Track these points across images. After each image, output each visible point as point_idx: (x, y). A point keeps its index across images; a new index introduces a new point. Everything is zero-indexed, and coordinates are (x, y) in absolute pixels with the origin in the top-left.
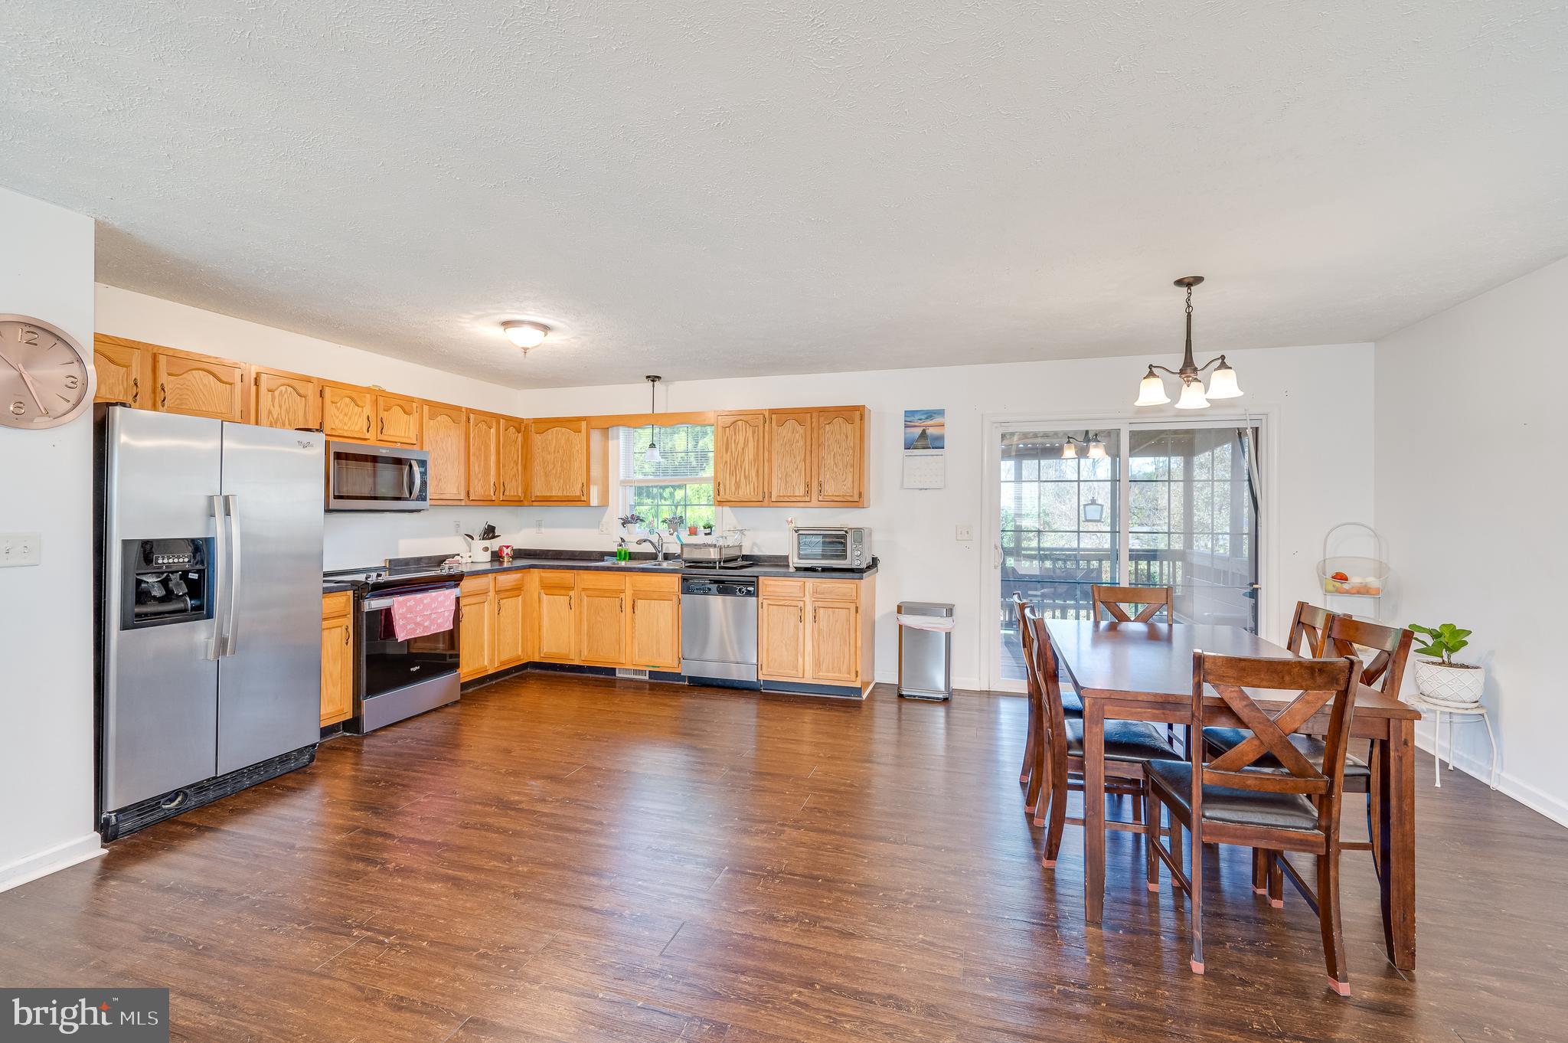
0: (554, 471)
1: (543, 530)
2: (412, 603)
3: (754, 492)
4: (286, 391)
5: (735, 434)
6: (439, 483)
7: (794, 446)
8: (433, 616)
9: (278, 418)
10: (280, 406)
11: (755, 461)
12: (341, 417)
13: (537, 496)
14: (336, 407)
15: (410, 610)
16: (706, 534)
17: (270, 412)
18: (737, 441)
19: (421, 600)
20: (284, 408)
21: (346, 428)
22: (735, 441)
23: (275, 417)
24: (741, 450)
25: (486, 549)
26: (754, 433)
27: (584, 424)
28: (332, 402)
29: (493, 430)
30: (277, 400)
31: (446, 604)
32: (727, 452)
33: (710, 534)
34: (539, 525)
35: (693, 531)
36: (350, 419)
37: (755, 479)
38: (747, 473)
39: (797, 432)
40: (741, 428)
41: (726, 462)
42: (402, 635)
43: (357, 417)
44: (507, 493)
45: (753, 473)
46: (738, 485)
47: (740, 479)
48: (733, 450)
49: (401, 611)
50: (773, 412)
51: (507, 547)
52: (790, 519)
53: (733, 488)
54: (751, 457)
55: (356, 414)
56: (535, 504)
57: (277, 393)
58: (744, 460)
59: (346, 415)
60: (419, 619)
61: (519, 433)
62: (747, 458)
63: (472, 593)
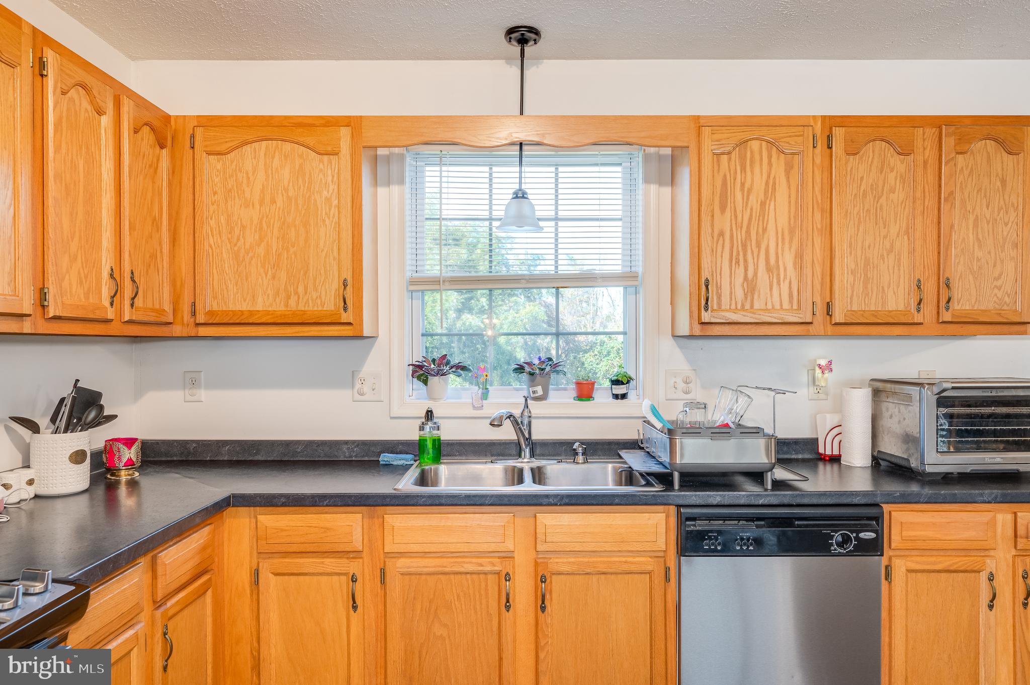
0: (261, 250)
1: (203, 394)
3: (791, 302)
5: (743, 169)
7: (883, 200)
11: (792, 231)
13: (211, 313)
16: (616, 397)
18: (747, 186)
22: (743, 185)
24: (757, 207)
25: (78, 457)
26: (789, 168)
27: (345, 133)
29: (106, 121)
32: (723, 209)
33: (624, 396)
34: (192, 382)
35: (585, 391)
37: (791, 272)
38: (772, 261)
39: (892, 170)
40: (757, 157)
41: (721, 234)
44: (139, 302)
45: (788, 259)
46: (751, 288)
47: (756, 274)
48: (739, 208)
50: (831, 123)
51: (129, 442)
52: (823, 362)
53: (739, 294)
54: (783, 221)
56: (203, 331)
58: (765, 230)
61: (162, 147)
62: (771, 227)
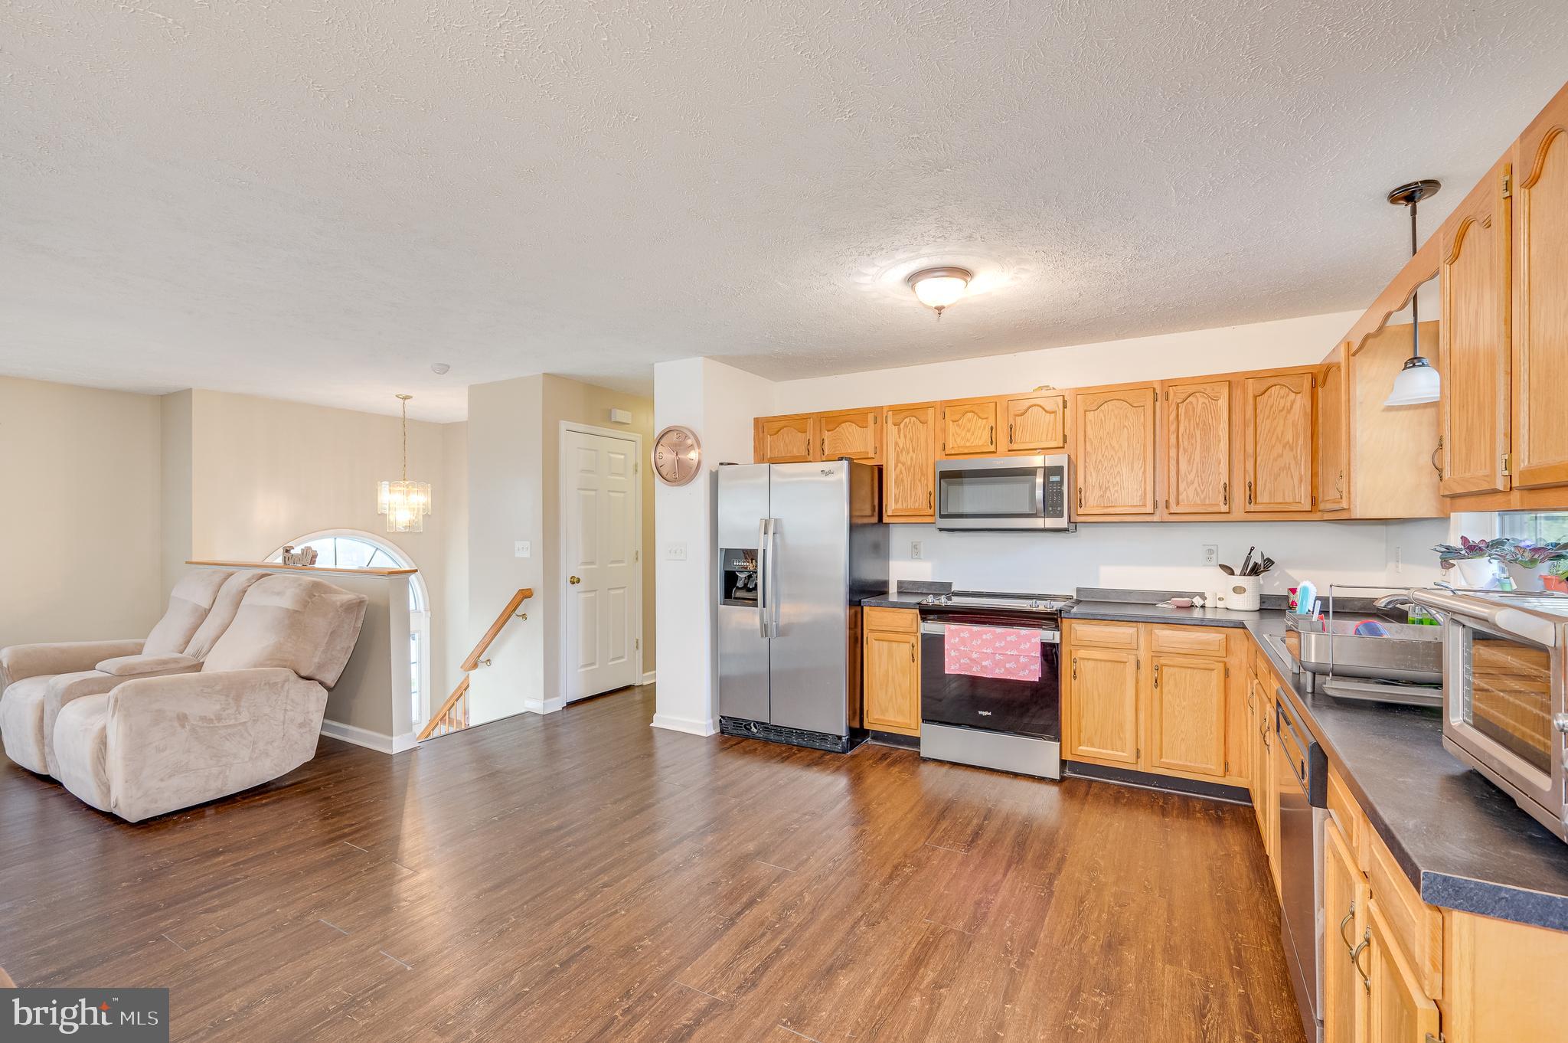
2: (966, 635)
4: (910, 422)
6: (1105, 492)
8: (998, 657)
9: (903, 448)
10: (905, 437)
12: (963, 433)
14: (958, 425)
15: (963, 641)
17: (896, 444)
19: (979, 634)
20: (908, 437)
21: (968, 444)
23: (901, 447)
25: (1238, 590)
28: (953, 421)
30: (902, 431)
31: (1022, 647)
36: (973, 434)
42: (952, 668)
43: (980, 431)
49: (952, 641)
55: (979, 428)
57: (902, 426)
59: (968, 431)
60: (974, 656)
63: (1102, 644)
